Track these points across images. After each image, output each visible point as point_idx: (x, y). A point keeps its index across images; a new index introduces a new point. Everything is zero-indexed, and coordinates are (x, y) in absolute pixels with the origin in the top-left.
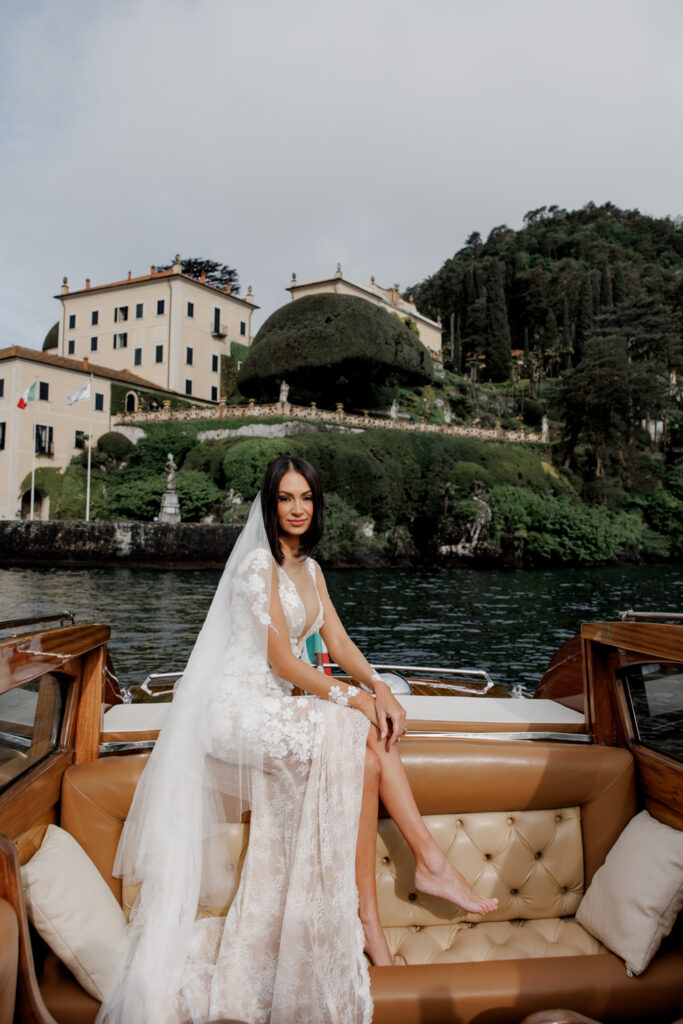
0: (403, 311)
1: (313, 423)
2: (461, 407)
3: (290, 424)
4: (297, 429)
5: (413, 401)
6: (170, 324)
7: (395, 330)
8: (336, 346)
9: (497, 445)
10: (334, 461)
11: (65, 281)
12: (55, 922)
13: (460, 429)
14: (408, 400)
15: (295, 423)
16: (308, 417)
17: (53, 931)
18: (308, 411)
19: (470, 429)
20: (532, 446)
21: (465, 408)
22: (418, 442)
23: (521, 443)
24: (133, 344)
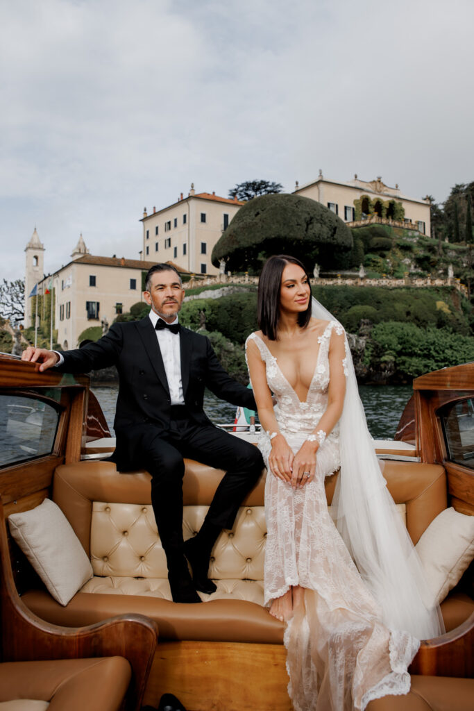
0: (388, 196)
1: (245, 286)
2: (426, 263)
3: (226, 288)
4: (232, 291)
5: (377, 263)
6: (189, 229)
7: (309, 214)
8: (258, 232)
9: (404, 290)
10: (242, 312)
11: (145, 210)
12: (34, 551)
13: (372, 281)
14: (374, 262)
15: (230, 287)
16: (242, 283)
17: (33, 555)
18: (242, 278)
19: (381, 280)
20: (437, 289)
21: (429, 263)
22: (323, 294)
23: (426, 288)
24: (173, 245)
